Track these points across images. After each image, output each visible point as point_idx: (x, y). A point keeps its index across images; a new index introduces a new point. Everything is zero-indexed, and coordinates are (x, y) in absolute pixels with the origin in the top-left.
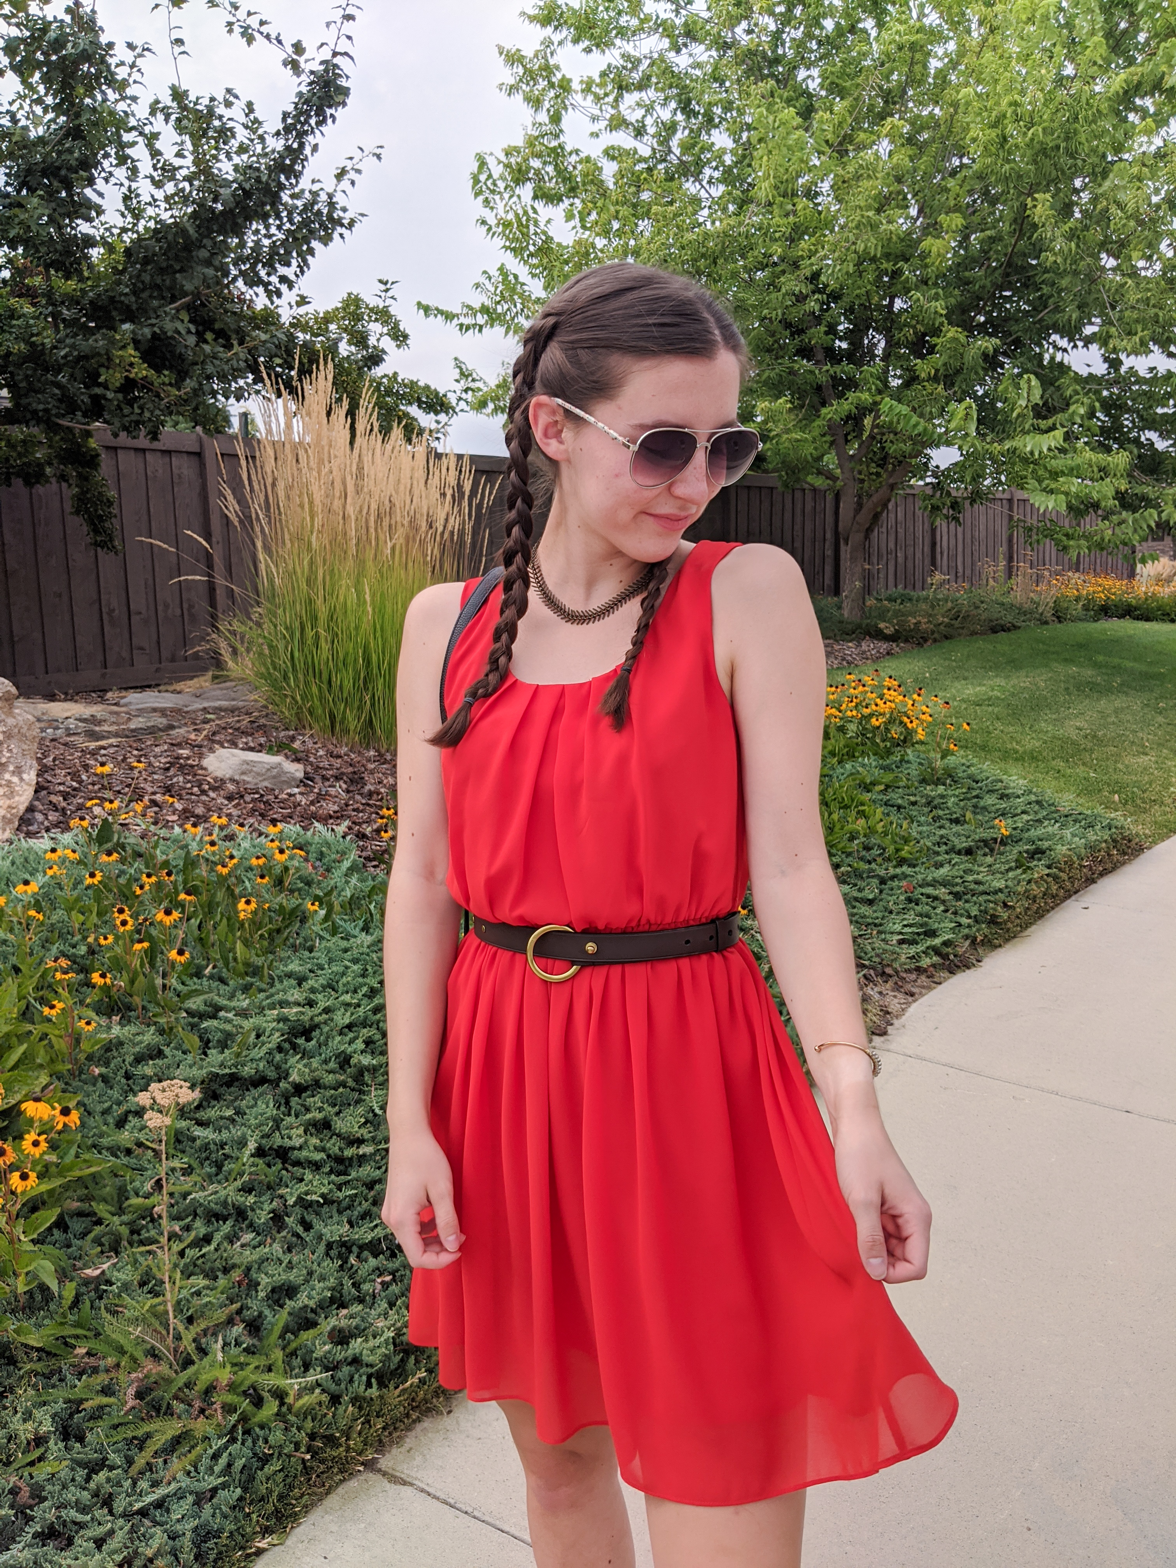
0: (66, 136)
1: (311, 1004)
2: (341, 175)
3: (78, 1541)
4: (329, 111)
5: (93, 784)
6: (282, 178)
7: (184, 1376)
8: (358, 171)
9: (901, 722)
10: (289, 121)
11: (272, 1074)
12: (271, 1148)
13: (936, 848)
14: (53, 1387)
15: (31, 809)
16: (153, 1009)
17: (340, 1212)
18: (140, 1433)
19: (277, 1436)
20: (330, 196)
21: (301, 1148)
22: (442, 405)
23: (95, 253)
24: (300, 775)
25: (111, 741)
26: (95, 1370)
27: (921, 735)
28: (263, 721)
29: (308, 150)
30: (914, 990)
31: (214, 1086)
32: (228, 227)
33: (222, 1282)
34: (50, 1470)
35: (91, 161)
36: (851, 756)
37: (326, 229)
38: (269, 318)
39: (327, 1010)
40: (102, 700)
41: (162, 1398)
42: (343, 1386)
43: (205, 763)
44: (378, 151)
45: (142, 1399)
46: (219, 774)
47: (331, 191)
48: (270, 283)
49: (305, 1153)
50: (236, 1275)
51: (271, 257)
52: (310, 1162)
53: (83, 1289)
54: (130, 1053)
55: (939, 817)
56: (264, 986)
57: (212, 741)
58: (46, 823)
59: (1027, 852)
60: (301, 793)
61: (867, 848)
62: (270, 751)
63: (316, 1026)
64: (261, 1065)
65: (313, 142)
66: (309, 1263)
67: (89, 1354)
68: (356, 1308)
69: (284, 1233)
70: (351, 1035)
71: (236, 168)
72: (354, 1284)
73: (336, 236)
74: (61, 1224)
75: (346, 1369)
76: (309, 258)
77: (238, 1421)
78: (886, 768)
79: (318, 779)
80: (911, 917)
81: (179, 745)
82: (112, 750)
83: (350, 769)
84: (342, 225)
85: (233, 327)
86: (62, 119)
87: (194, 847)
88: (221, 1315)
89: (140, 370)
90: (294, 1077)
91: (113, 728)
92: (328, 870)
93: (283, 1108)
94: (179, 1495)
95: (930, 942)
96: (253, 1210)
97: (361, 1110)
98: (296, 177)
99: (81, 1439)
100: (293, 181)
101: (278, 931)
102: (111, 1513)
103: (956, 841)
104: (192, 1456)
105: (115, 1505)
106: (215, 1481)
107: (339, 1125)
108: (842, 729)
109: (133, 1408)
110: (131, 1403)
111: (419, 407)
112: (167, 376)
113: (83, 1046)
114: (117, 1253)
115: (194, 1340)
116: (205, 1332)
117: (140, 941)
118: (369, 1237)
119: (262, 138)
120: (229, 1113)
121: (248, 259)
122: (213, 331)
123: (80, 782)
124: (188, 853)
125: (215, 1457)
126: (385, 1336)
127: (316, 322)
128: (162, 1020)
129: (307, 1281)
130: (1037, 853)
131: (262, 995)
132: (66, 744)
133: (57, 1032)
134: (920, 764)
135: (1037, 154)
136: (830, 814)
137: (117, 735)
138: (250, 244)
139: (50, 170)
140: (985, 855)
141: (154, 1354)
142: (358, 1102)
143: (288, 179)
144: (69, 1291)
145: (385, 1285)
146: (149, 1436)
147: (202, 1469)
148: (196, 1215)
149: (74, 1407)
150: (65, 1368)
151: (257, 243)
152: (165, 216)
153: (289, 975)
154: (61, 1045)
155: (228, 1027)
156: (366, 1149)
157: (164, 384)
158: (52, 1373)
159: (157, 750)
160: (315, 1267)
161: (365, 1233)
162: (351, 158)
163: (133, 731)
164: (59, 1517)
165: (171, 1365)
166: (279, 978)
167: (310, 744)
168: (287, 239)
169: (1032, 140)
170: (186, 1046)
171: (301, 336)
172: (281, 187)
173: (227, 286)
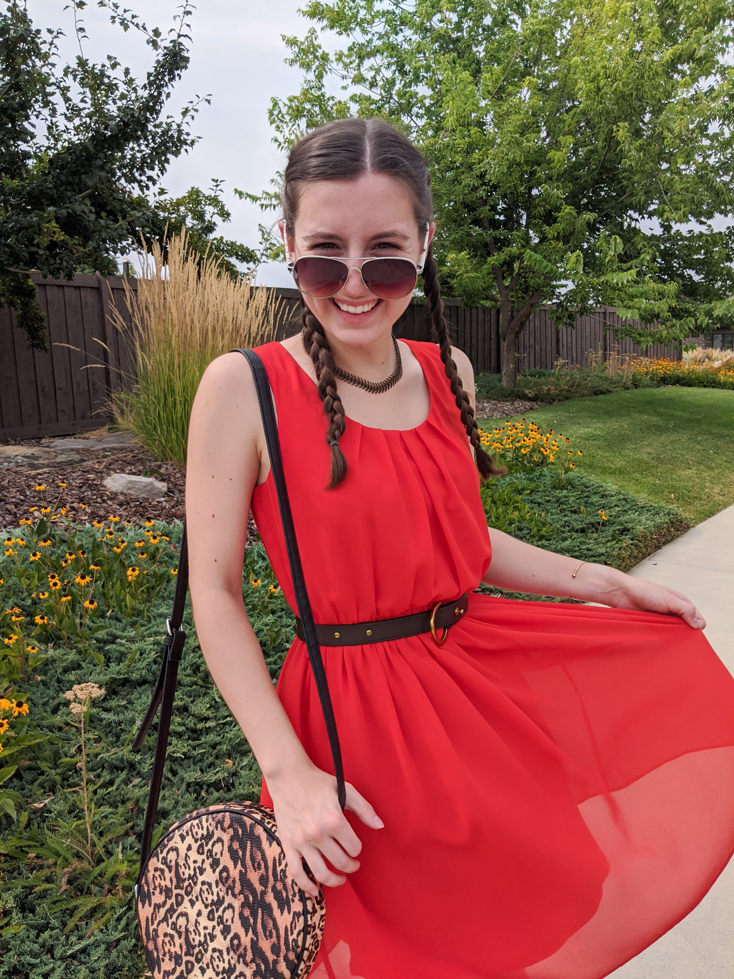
0: (11, 88)
2: (185, 113)
4: (176, 72)
5: (34, 497)
6: (148, 114)
7: (98, 870)
8: (196, 110)
9: (540, 451)
10: (152, 78)
11: (150, 678)
13: (563, 529)
14: (15, 878)
16: (75, 638)
17: (195, 764)
18: (70, 906)
20: (179, 126)
22: (252, 257)
23: (31, 163)
24: (165, 489)
25: (44, 470)
26: (41, 867)
27: (552, 459)
28: (141, 456)
29: (164, 97)
31: (114, 686)
32: (114, 146)
33: (121, 809)
34: (13, 931)
35: (27, 104)
36: (509, 472)
37: (176, 146)
38: (141, 203)
40: (39, 444)
41: (84, 884)
43: (105, 483)
44: (208, 98)
45: (72, 884)
46: (114, 490)
47: (179, 123)
48: (141, 181)
49: (172, 727)
50: (130, 805)
51: (142, 165)
52: (175, 733)
53: (33, 816)
54: (60, 667)
55: (564, 510)
56: (145, 623)
57: (109, 469)
58: (4, 522)
59: (618, 530)
60: (166, 501)
61: (520, 529)
62: (146, 475)
64: (144, 672)
65: (167, 92)
66: (175, 796)
67: (37, 857)
71: (119, 109)
73: (183, 151)
74: (18, 775)
76: (166, 165)
77: (132, 897)
78: (531, 480)
79: (176, 492)
81: (88, 472)
82: (45, 476)
84: (186, 144)
85: (118, 208)
86: (7, 78)
87: (99, 535)
88: (121, 830)
89: (60, 236)
91: (46, 462)
94: (96, 945)
96: (140, 763)
97: (207, 699)
98: (157, 114)
99: (33, 911)
100: (155, 116)
101: (153, 588)
102: (52, 957)
103: (575, 524)
104: (103, 920)
105: (55, 952)
106: (118, 935)
107: (194, 709)
108: (503, 456)
109: (66, 890)
110: (64, 887)
111: (237, 258)
112: (77, 239)
113: (30, 663)
114: (54, 793)
115: (104, 847)
116: (111, 841)
117: (66, 596)
118: (214, 779)
119: (135, 90)
120: (124, 703)
121: (127, 166)
122: (106, 211)
123: (26, 496)
124: (95, 539)
125: (119, 920)
127: (171, 205)
128: (80, 646)
129: (175, 807)
130: (625, 531)
131: (143, 629)
132: (16, 472)
133: (13, 654)
134: (552, 477)
135: (618, 99)
136: (496, 509)
137: (48, 466)
138: (129, 157)
140: (593, 532)
141: (78, 856)
142: (205, 694)
143: (151, 115)
144: (24, 817)
146: (76, 908)
147: (110, 927)
148: (103, 767)
149: (28, 891)
150: (22, 866)
151: (133, 156)
152: (75, 139)
153: (160, 615)
154: (16, 662)
155: (122, 649)
156: (211, 724)
157: (75, 244)
158: (14, 870)
159: (74, 475)
160: (180, 798)
161: (211, 777)
162: (191, 102)
163: (59, 463)
164: (19, 961)
165: (89, 862)
166: (154, 617)
167: (171, 470)
168: (152, 153)
169: (616, 90)
170: (96, 661)
171: (162, 214)
172: (147, 120)
173: (115, 183)
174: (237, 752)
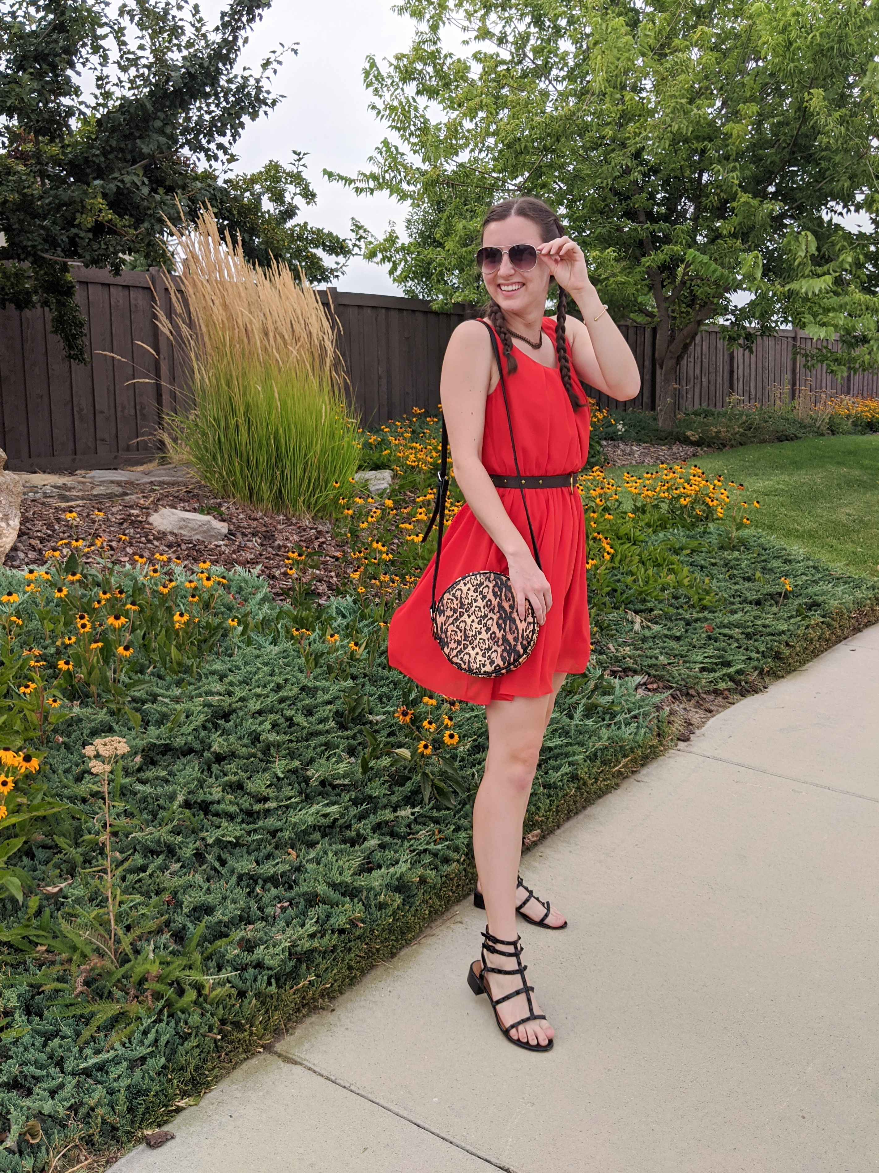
0: (53, 30)
1: (230, 694)
2: (266, 65)
3: (36, 1089)
4: (257, 12)
5: (64, 533)
6: (220, 65)
7: (121, 971)
8: (280, 63)
9: (704, 502)
10: (227, 19)
11: (197, 746)
12: (195, 802)
13: (732, 599)
14: (20, 974)
15: (14, 549)
16: (106, 696)
17: (249, 853)
18: (86, 1011)
19: (195, 1019)
20: (258, 81)
21: (219, 802)
22: (342, 248)
23: (74, 123)
24: (225, 531)
25: (77, 503)
26: (53, 963)
27: (720, 512)
28: (196, 491)
29: (240, 42)
30: (712, 708)
31: (152, 754)
32: (177, 103)
33: (155, 899)
34: (15, 1034)
35: (72, 49)
36: (663, 527)
37: (254, 107)
38: (208, 176)
39: (242, 699)
40: (71, 474)
41: (105, 986)
42: (248, 984)
43: (151, 519)
44: (295, 47)
45: (89, 987)
46: (162, 528)
47: (258, 77)
48: (209, 150)
49: (222, 806)
50: (166, 896)
51: (211, 129)
52: (226, 814)
53: (45, 903)
54: (86, 728)
55: (734, 576)
56: (193, 680)
57: (156, 506)
58: (26, 560)
59: (806, 604)
60: (226, 545)
61: (676, 598)
62: (202, 512)
63: (234, 711)
64: (190, 738)
65: (245, 36)
66: (224, 891)
67: (48, 951)
68: (260, 925)
69: (204, 867)
70: (261, 719)
71: (184, 58)
72: (259, 909)
73: (261, 113)
74: (28, 853)
75: (251, 971)
76: (240, 130)
77: (164, 1007)
78: (692, 537)
79: (239, 535)
80: (710, 652)
81: (131, 507)
82: (79, 509)
83: (264, 529)
84: (266, 104)
85: (180, 183)
86: (51, 16)
87: (141, 579)
88: (152, 925)
89: (107, 214)
90: (215, 748)
91: (80, 494)
92: (246, 600)
93: (206, 773)
94: (116, 1061)
95: (725, 671)
96: (180, 848)
97: (267, 775)
98: (231, 63)
99: (41, 1016)
100: (228, 67)
101: (205, 641)
102: (62, 1071)
103: (748, 594)
104: (127, 1031)
105: (65, 1066)
106: (144, 1051)
107: (250, 786)
108: (656, 507)
109: (82, 992)
110: (80, 989)
111: (324, 250)
112: (127, 220)
113: (51, 719)
114: (73, 876)
115: (131, 944)
116: (140, 937)
117: (96, 642)
118: (272, 871)
119: (204, 36)
120: (163, 774)
121: (192, 130)
122: (165, 187)
123: (54, 531)
125: (145, 1033)
126: (283, 946)
127: (245, 183)
128: (113, 705)
129: (221, 903)
130: (814, 605)
131: (191, 687)
132: (43, 504)
133: (30, 707)
134: (720, 535)
135: (815, 54)
136: (646, 570)
137: (82, 498)
138: (195, 118)
139: (39, 57)
140: (771, 605)
141: (98, 952)
142: (265, 770)
143: (224, 65)
144: (34, 903)
145: (283, 909)
146: (93, 1014)
147: (135, 1041)
148: (135, 850)
149: (35, 990)
150: (28, 961)
151: (200, 117)
152: (129, 94)
153: (213, 673)
154: (33, 718)
155: (164, 709)
156: (271, 805)
157: (125, 226)
158: (19, 964)
159: (114, 510)
160: (228, 893)
161: (268, 869)
162: (274, 52)
163: (95, 496)
164: (21, 1072)
165: (112, 962)
166: (205, 675)
167: (233, 509)
168: (223, 115)
169: (812, 43)
170: (131, 724)
171: (233, 192)
172: (219, 72)
173: (177, 151)
174: (303, 842)
